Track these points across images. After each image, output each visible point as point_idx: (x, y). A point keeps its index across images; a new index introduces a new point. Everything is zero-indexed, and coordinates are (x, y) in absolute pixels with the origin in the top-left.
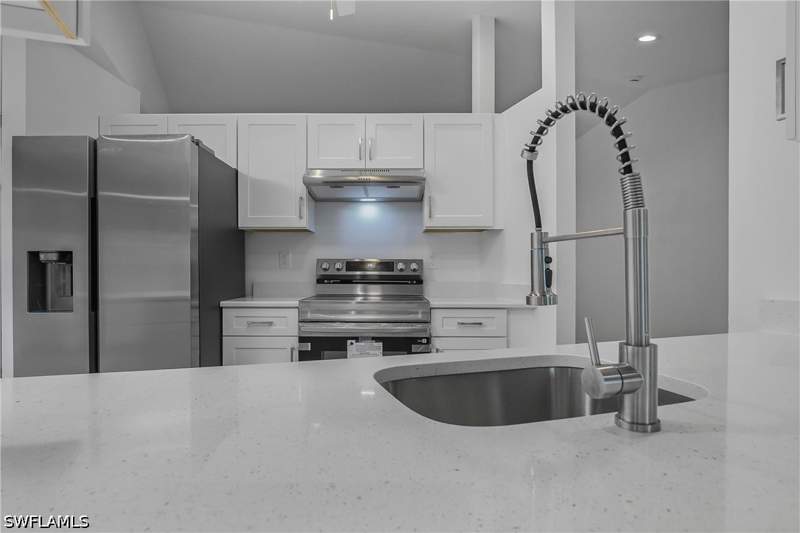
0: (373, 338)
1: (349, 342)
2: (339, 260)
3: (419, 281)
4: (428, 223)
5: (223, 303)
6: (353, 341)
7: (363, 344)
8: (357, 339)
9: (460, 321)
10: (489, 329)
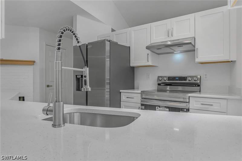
0: (165, 107)
1: (157, 107)
2: (165, 77)
3: (199, 86)
4: (197, 60)
5: (121, 91)
6: (158, 107)
7: (162, 109)
8: (159, 106)
9: (202, 103)
10: (216, 107)
